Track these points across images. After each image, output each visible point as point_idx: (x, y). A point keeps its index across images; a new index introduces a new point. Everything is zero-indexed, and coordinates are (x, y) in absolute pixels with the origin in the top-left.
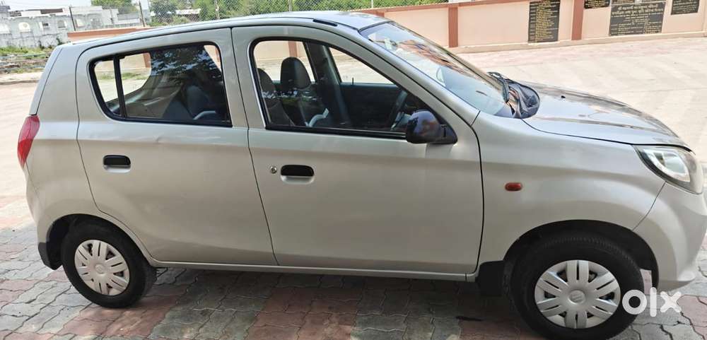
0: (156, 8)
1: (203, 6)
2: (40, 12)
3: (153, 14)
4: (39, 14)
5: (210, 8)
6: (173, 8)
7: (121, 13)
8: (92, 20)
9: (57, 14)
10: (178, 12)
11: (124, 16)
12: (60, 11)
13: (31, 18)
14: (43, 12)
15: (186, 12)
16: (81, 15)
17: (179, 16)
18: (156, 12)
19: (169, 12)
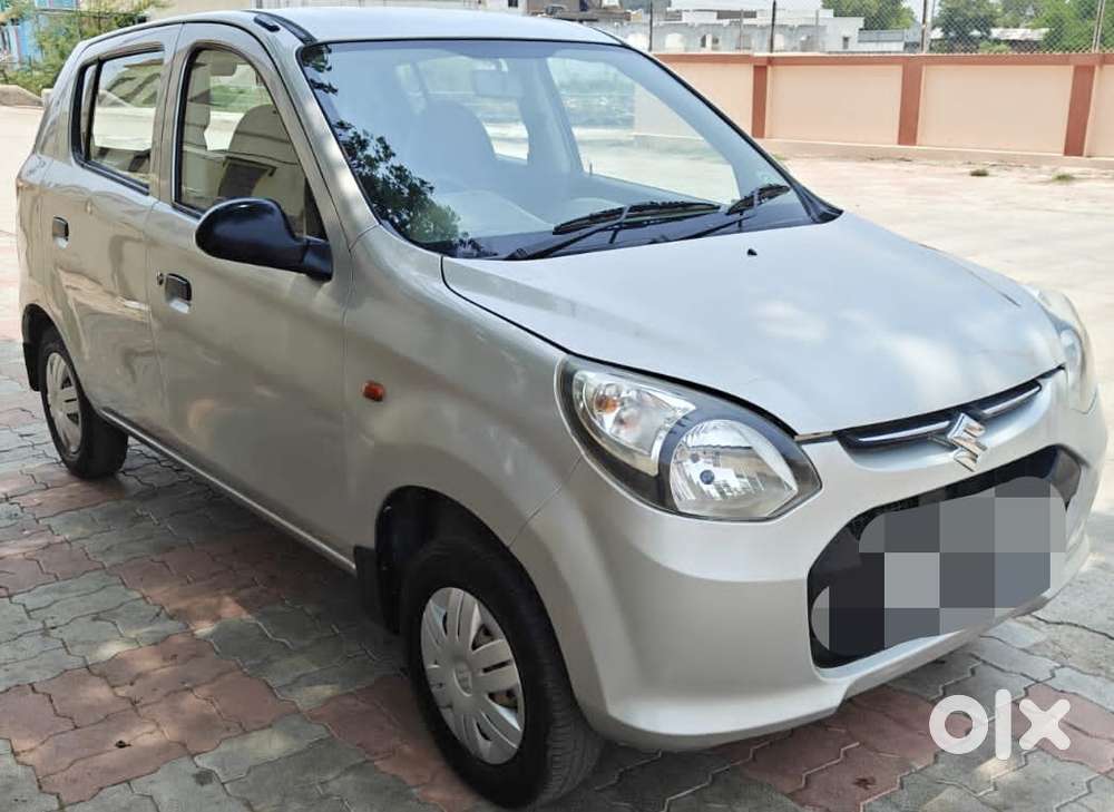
0: (947, 22)
1: (1057, 24)
2: (715, 14)
3: (937, 34)
4: (712, 19)
5: (1074, 28)
6: (986, 23)
7: (867, 27)
8: (803, 38)
9: (746, 21)
10: (995, 33)
11: (873, 34)
12: (753, 15)
13: (692, 27)
14: (721, 15)
15: (1016, 34)
16: (786, 26)
17: (997, 41)
18: (946, 31)
19: (976, 33)
